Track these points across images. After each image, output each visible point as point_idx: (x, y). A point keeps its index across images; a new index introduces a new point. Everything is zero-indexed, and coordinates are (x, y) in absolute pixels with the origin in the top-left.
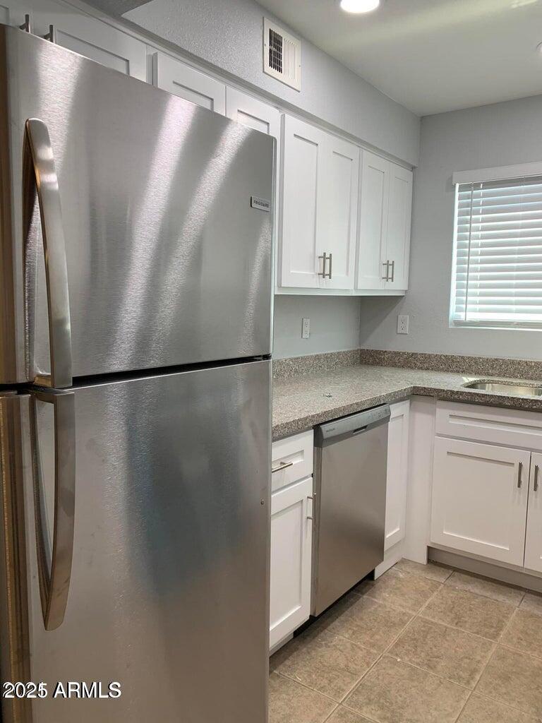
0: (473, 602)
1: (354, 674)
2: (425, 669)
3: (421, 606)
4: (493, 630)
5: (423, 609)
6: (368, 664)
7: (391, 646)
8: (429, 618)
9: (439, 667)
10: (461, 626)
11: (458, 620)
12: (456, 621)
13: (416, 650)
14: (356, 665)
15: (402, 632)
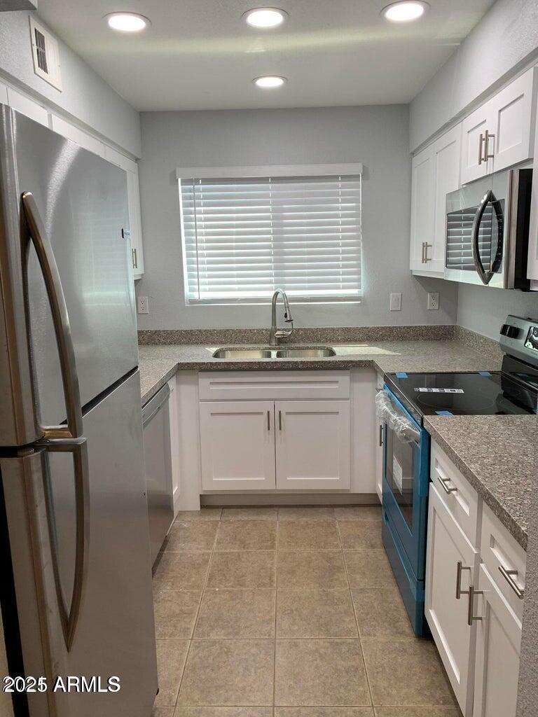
0: (247, 528)
1: (190, 613)
2: (238, 588)
3: (213, 544)
4: (269, 542)
5: (215, 545)
6: (196, 602)
7: (206, 582)
8: (223, 551)
9: (247, 583)
10: (247, 548)
11: (244, 545)
12: (243, 545)
13: (225, 577)
14: (188, 606)
15: (208, 568)
